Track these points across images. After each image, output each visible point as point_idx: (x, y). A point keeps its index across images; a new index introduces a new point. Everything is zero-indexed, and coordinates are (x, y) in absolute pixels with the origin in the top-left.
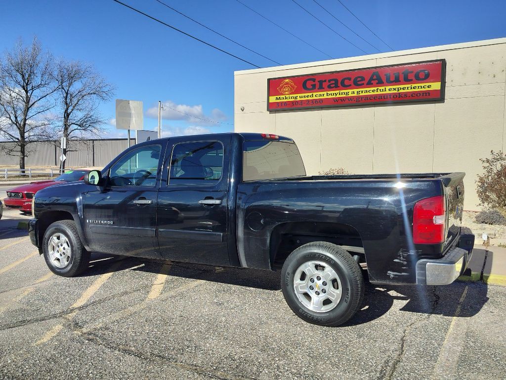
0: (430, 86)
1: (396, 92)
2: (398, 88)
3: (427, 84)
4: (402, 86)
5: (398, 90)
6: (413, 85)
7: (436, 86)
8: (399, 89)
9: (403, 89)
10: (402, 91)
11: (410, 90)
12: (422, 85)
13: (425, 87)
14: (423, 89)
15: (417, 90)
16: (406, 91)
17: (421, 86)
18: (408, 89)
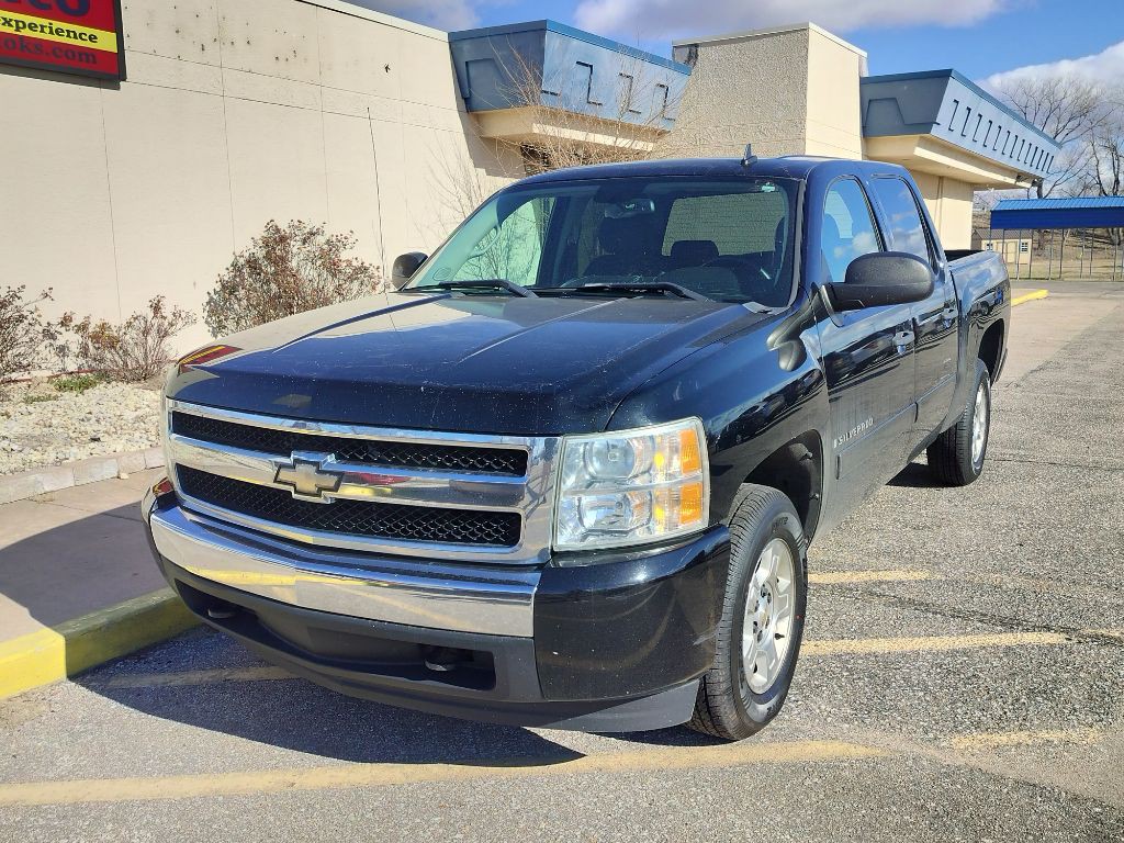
0: (95, 38)
1: (11, 30)
2: (17, 22)
3: (89, 31)
4: (28, 19)
5: (18, 29)
6: (56, 24)
7: (105, 41)
8: (21, 25)
9: (30, 28)
10: (26, 32)
11: (46, 36)
12: (79, 29)
13: (83, 36)
14: (78, 42)
15: (64, 39)
16: (37, 35)
17: (75, 34)
18: (42, 31)
